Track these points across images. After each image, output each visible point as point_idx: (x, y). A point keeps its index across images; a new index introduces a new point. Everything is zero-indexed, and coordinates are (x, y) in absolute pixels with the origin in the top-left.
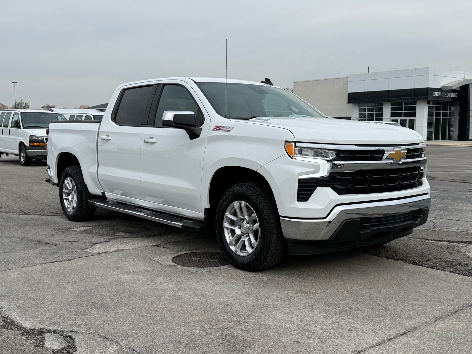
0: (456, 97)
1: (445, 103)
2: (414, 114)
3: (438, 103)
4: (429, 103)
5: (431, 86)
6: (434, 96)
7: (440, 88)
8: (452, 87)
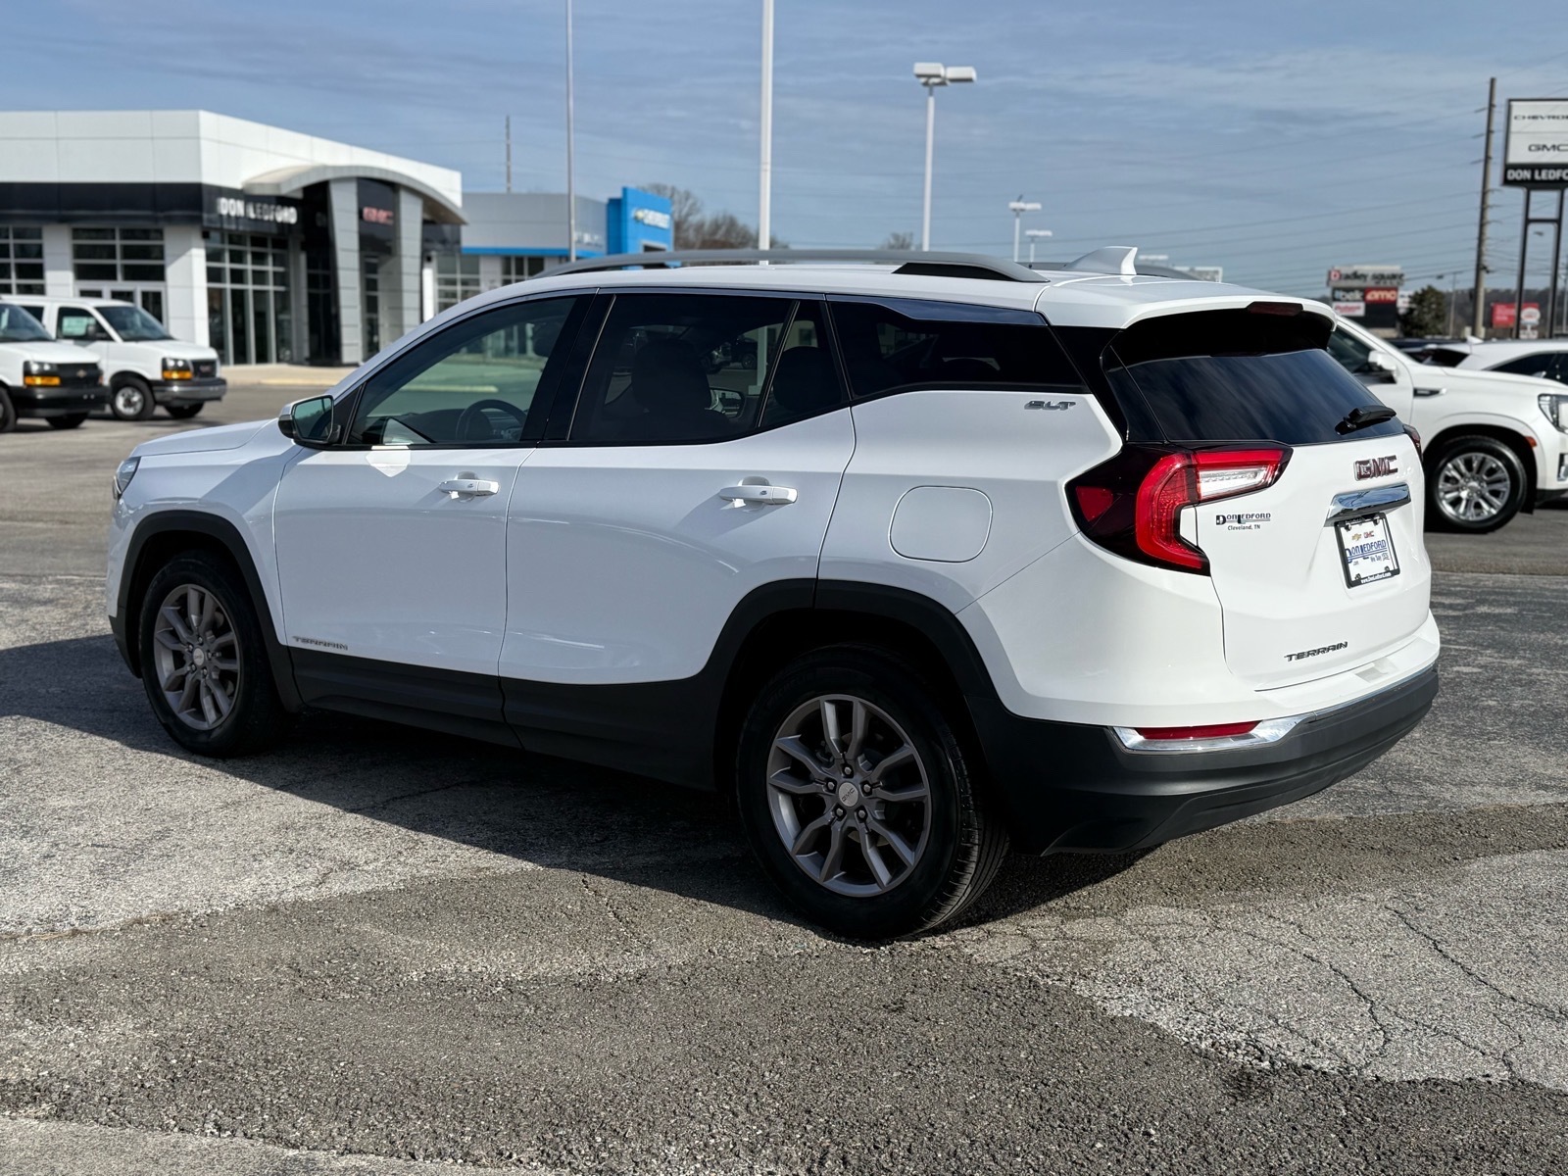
0: (293, 220)
1: (258, 240)
2: (158, 274)
3: (234, 238)
4: (206, 235)
5: (210, 177)
6: (221, 216)
7: (237, 185)
8: (278, 185)
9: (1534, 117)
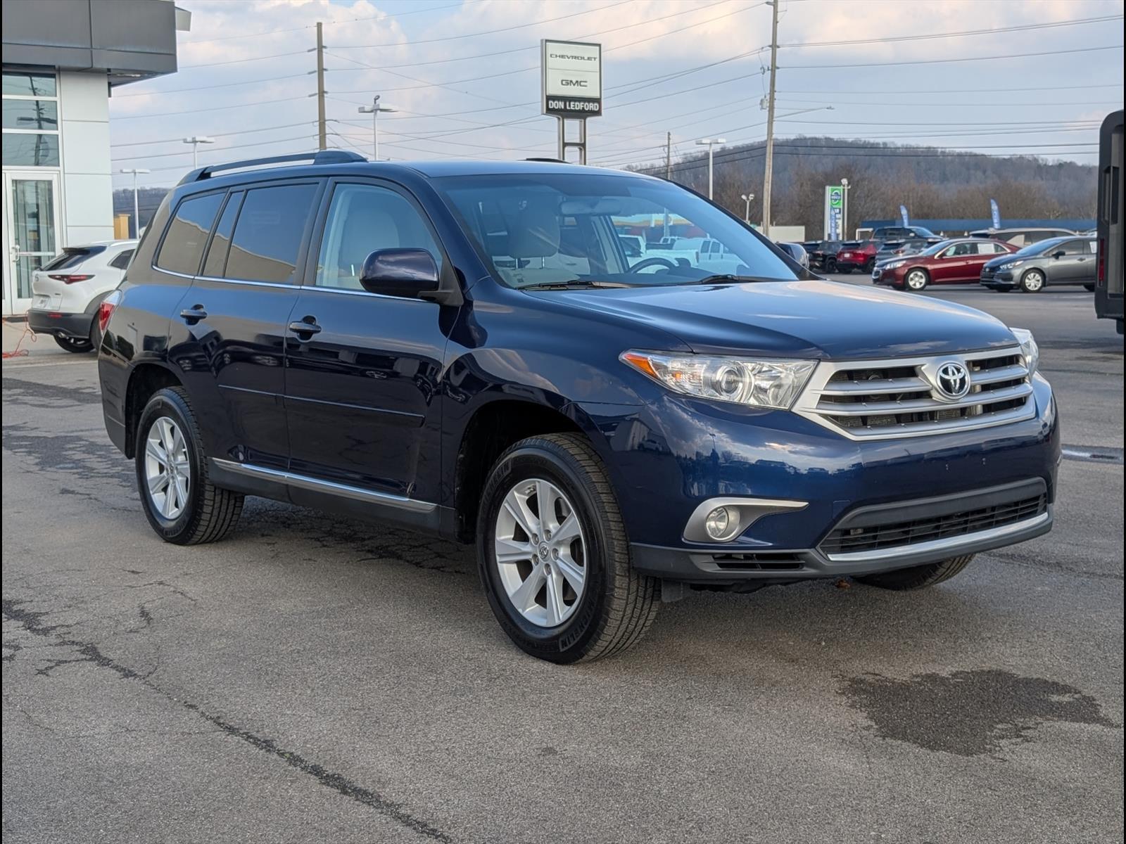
9: (562, 57)
